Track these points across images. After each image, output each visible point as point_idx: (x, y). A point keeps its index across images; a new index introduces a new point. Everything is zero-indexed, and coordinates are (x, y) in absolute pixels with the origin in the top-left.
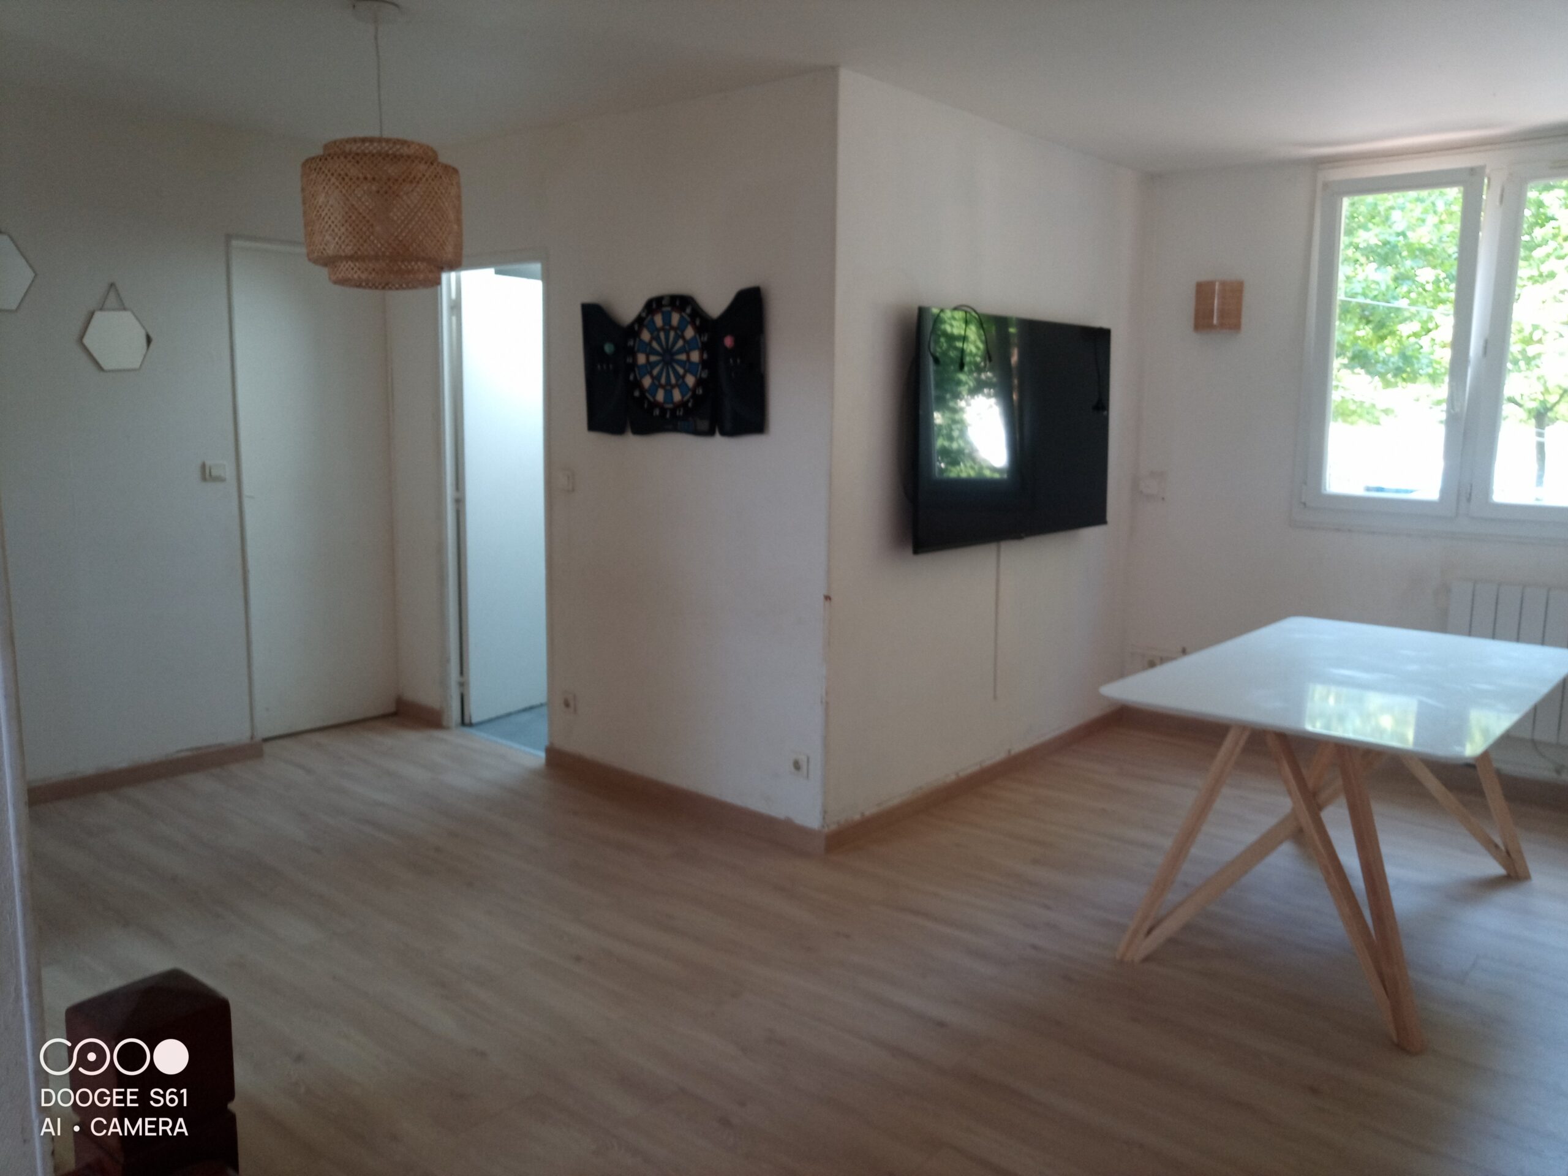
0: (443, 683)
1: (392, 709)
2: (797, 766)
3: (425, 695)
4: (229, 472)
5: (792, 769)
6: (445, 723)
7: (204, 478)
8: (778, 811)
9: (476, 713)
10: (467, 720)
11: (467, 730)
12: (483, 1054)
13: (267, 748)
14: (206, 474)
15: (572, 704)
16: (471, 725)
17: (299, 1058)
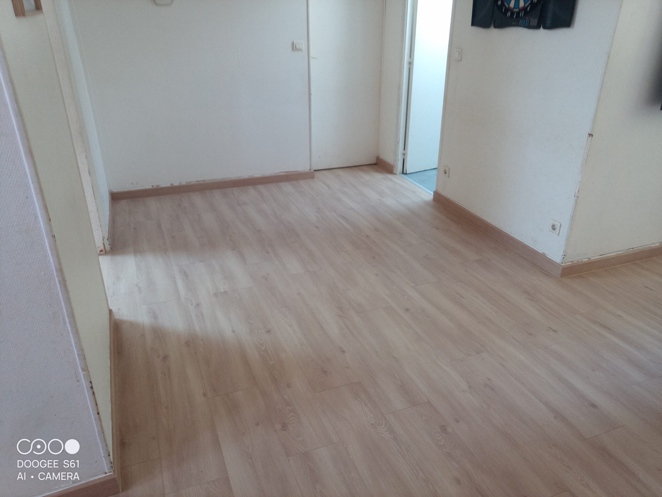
0: (396, 154)
1: (374, 162)
2: (554, 228)
3: (388, 158)
4: (304, 47)
5: (551, 229)
6: (394, 172)
7: (293, 49)
8: (539, 249)
9: (409, 169)
10: (405, 172)
11: (404, 176)
12: (343, 352)
13: (317, 174)
14: (294, 48)
15: (447, 173)
16: (406, 174)
17: (268, 331)
